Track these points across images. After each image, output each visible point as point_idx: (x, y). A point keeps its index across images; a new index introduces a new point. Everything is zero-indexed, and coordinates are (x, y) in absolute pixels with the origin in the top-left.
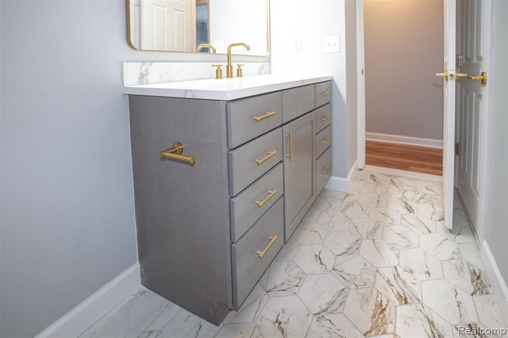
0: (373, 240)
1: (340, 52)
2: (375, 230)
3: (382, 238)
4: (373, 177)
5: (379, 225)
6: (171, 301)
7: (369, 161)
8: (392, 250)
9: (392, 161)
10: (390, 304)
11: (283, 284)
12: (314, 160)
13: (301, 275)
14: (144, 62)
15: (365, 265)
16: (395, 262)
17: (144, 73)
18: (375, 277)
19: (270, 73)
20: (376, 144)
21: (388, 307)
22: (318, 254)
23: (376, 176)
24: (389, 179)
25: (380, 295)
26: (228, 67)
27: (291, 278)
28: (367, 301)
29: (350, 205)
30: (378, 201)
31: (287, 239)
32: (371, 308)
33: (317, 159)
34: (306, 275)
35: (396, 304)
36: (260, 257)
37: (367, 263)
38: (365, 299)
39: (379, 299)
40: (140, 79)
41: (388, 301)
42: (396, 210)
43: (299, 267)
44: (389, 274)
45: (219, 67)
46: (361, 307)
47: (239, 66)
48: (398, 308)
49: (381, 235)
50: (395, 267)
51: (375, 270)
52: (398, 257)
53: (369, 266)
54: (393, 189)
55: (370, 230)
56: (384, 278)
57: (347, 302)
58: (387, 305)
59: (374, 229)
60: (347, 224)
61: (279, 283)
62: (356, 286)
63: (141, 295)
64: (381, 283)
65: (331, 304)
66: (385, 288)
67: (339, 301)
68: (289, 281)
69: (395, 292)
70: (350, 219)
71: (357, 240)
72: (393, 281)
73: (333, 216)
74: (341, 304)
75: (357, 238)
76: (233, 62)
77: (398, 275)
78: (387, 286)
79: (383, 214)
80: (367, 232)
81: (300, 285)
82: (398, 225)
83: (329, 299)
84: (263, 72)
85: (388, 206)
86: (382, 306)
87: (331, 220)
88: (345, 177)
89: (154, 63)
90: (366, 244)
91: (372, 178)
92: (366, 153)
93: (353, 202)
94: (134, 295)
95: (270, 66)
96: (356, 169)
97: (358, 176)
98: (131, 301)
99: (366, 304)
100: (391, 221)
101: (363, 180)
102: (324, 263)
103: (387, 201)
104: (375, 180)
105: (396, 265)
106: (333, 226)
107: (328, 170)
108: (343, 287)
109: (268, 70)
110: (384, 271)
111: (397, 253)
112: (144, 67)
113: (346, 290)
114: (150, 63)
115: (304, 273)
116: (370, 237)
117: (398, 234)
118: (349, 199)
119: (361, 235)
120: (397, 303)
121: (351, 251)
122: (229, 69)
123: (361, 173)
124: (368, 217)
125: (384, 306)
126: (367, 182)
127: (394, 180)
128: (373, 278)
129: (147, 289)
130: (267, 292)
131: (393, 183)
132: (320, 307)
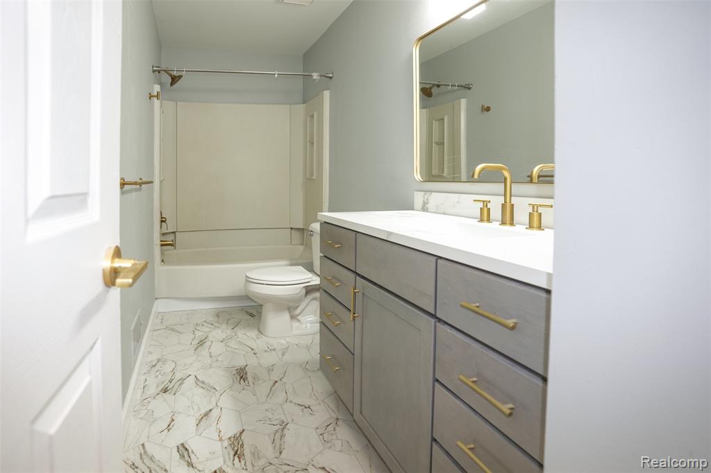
11: (334, 430)
13: (329, 445)
14: (426, 191)
17: (426, 201)
26: (504, 206)
27: (334, 437)
34: (325, 448)
40: (423, 206)
43: (341, 451)
45: (486, 203)
61: (337, 429)
65: (282, 436)
67: (277, 442)
68: (332, 434)
74: (274, 440)
76: (514, 196)
81: (321, 437)
83: (286, 438)
89: (433, 193)
108: (282, 455)
112: (426, 196)
113: (278, 454)
114: (429, 193)
122: (507, 208)
130: (338, 419)
132: (288, 430)
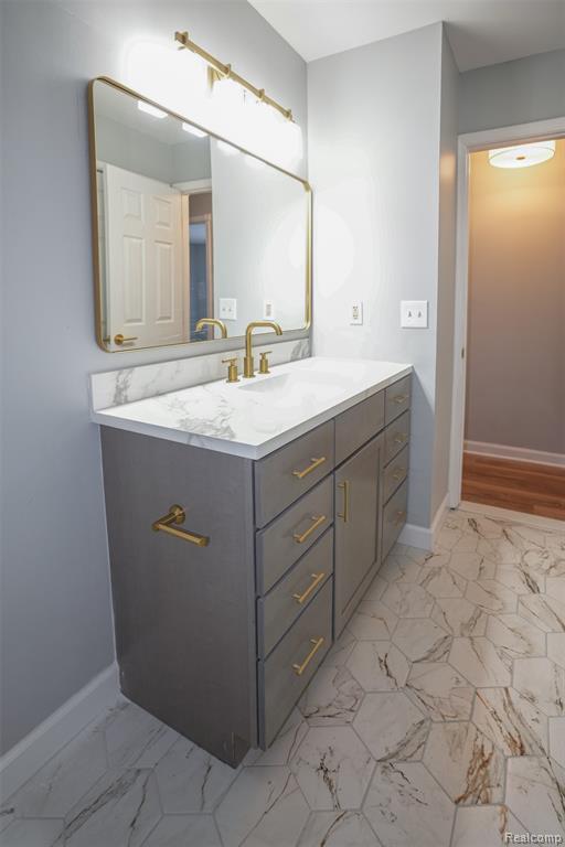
0: (471, 638)
1: (428, 328)
2: (474, 621)
3: (485, 636)
4: (473, 523)
5: (481, 612)
6: (165, 722)
7: (467, 494)
8: (501, 658)
9: (506, 494)
10: (497, 753)
11: (330, 705)
12: (381, 507)
13: (358, 693)
14: (120, 369)
15: (458, 681)
16: (505, 680)
17: (122, 386)
18: (473, 703)
19: (310, 356)
20: (480, 460)
21: (493, 758)
22: (383, 658)
23: (478, 521)
24: (500, 528)
25: (479, 736)
26: (246, 359)
27: (342, 697)
28: (460, 745)
29: (435, 573)
30: (481, 569)
31: (337, 635)
32: (466, 756)
33: (384, 507)
34: (365, 693)
35: (506, 753)
36: (297, 674)
37: (461, 679)
38: (456, 742)
39: (479, 743)
40: (116, 396)
41: (493, 747)
42: (510, 585)
43: (353, 678)
44: (494, 699)
45: (232, 362)
46: (450, 754)
47: (263, 355)
48: (509, 760)
49: (483, 631)
50: (506, 689)
51: (473, 691)
52: (511, 672)
53: (464, 684)
54: (505, 547)
55: (466, 620)
56: (487, 708)
57: (429, 745)
58: (491, 754)
59: (473, 618)
60: (429, 607)
61: (324, 704)
62: (443, 716)
63: (122, 709)
64: (482, 717)
65: (403, 745)
66: (488, 724)
67: (416, 741)
68: (339, 702)
69: (505, 732)
70: (435, 598)
71: (446, 638)
72: (501, 714)
73: (408, 592)
74: (419, 747)
75: (444, 634)
77: (511, 703)
78: (492, 721)
79: (489, 592)
80: (462, 624)
81: (355, 709)
82: (511, 613)
83: (400, 737)
84: (300, 356)
85: (497, 578)
86: (483, 754)
87: (404, 599)
88: (428, 527)
89: (137, 369)
90: (460, 645)
91: (471, 525)
92: (463, 478)
93: (440, 568)
94: (111, 710)
95: (310, 344)
96: (446, 508)
97: (449, 521)
98: (108, 718)
99: (459, 750)
100: (501, 607)
101: (456, 527)
102: (394, 674)
103: (496, 569)
104: (476, 530)
105: (507, 685)
106: (407, 611)
107: (402, 517)
108: (422, 718)
109: (307, 350)
110: (488, 695)
111: (510, 664)
112: (122, 378)
113: (427, 723)
114: (128, 370)
115: (361, 689)
116: (466, 634)
117: (512, 630)
118: (433, 562)
119: (452, 629)
120: (508, 752)
121: (437, 655)
122: (248, 361)
123: (453, 515)
124: (464, 596)
125: (487, 756)
126: (463, 532)
127: (509, 531)
128: (470, 706)
129: (129, 701)
130: (307, 717)
131: (507, 536)
132: (387, 749)
